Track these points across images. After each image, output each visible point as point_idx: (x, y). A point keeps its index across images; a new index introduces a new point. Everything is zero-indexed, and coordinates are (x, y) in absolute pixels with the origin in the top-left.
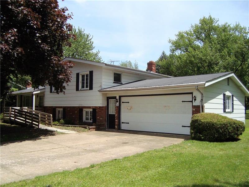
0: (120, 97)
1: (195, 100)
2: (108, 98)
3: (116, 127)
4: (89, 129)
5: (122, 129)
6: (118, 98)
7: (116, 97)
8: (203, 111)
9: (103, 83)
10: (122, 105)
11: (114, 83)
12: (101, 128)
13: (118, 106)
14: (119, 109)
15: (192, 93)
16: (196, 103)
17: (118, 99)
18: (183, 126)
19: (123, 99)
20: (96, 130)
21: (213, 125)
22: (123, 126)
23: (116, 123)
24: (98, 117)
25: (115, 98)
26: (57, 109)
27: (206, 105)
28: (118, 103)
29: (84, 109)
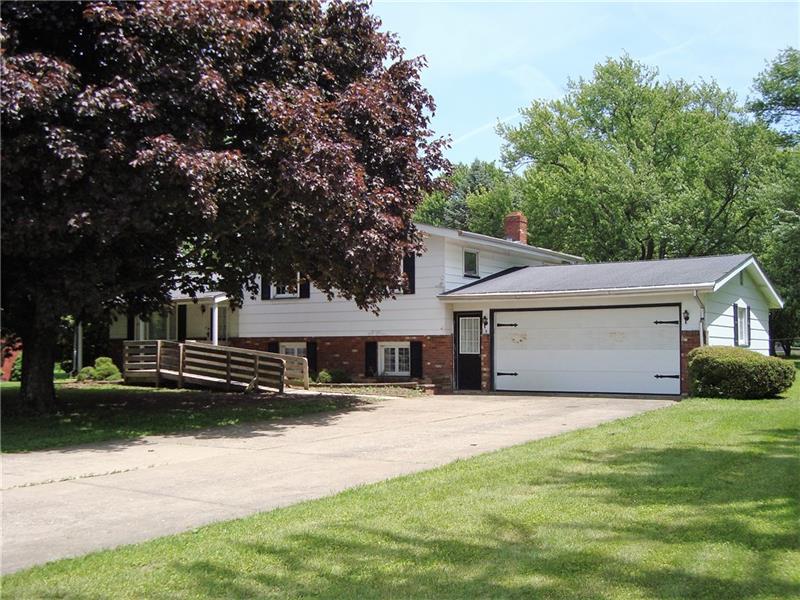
0: (492, 312)
1: (687, 319)
2: (457, 316)
3: (484, 384)
4: (424, 391)
5: (498, 388)
6: (486, 313)
7: (481, 312)
8: (705, 343)
9: (447, 279)
10: (498, 331)
11: (465, 276)
12: (444, 388)
13: (488, 332)
14: (489, 342)
15: (679, 305)
16: (688, 326)
17: (488, 317)
18: (657, 376)
19: (499, 318)
20: (435, 394)
21: (741, 367)
22: (500, 383)
23: (485, 375)
24: (427, 361)
25: (479, 314)
26: (282, 344)
27: (711, 330)
28: (488, 326)
29: (379, 344)
